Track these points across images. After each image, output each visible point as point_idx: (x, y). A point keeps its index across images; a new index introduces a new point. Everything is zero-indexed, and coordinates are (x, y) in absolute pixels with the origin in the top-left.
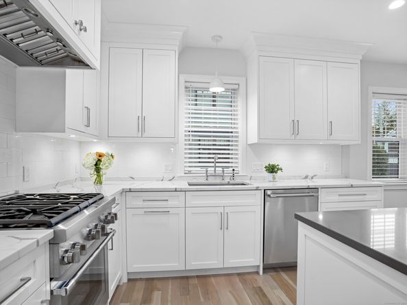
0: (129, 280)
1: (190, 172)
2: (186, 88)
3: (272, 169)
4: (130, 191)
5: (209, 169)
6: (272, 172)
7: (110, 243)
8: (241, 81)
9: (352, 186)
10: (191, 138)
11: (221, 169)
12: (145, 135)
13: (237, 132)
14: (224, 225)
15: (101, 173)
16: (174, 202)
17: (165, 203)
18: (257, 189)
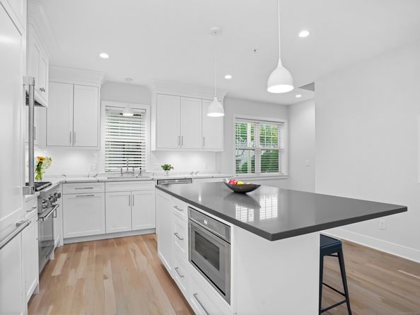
0: (64, 244)
1: (109, 171)
2: (106, 110)
3: (166, 168)
4: (66, 182)
5: (123, 168)
6: (166, 170)
7: (55, 212)
8: (147, 107)
9: (213, 177)
10: (110, 146)
11: (132, 168)
12: (76, 145)
13: (144, 143)
14: (131, 202)
15: (41, 171)
16: (98, 189)
17: (91, 190)
18: (152, 180)
